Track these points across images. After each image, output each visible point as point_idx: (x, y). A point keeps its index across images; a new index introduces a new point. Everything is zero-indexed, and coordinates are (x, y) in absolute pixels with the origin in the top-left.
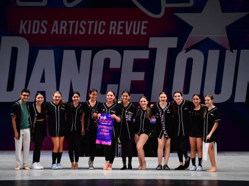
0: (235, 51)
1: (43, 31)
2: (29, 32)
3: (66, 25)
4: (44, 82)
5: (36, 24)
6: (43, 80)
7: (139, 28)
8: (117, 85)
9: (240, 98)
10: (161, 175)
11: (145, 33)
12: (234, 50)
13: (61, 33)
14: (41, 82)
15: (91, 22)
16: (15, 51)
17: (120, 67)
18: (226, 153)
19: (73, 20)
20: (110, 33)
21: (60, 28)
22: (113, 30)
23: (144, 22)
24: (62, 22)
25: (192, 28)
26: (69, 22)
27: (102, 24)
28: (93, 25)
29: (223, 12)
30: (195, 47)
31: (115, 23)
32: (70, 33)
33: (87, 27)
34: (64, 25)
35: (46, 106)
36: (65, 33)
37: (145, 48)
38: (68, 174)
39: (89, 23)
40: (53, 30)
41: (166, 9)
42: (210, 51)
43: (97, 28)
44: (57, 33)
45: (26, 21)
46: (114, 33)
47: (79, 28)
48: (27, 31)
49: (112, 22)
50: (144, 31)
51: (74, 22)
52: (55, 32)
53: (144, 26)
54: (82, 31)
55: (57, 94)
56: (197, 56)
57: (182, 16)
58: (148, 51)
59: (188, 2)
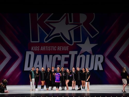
0: (94, 55)
1: (38, 49)
5: (36, 47)
6: (38, 64)
7: (66, 48)
8: (60, 65)
9: (96, 69)
10: (73, 92)
11: (68, 50)
15: (52, 47)
16: (30, 55)
17: (61, 60)
20: (58, 50)
21: (43, 48)
23: (67, 47)
24: (44, 47)
25: (82, 48)
28: (53, 48)
29: (91, 43)
30: (83, 54)
32: (46, 50)
33: (51, 48)
35: (39, 72)
36: (44, 50)
37: (68, 54)
38: (46, 92)
39: (51, 47)
40: (41, 49)
41: (74, 43)
42: (87, 55)
43: (54, 48)
45: (33, 47)
47: (49, 49)
48: (34, 50)
49: (58, 47)
51: (47, 47)
52: (42, 50)
55: (43, 68)
56: (83, 56)
57: (78, 45)
59: (80, 41)
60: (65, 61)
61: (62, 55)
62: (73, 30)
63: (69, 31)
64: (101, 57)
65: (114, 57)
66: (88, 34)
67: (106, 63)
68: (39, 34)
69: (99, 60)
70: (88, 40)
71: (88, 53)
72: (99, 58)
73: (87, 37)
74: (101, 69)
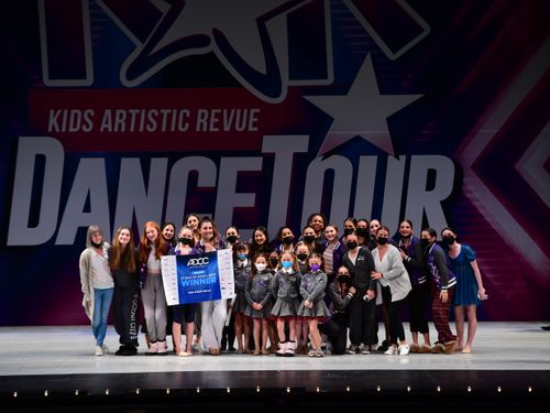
0: (403, 158)
1: (88, 127)
2: (64, 130)
3: (124, 118)
4: (90, 211)
5: (76, 115)
6: (87, 208)
7: (246, 120)
11: (256, 129)
12: (401, 157)
13: (116, 129)
14: (84, 211)
15: (165, 112)
16: (40, 161)
17: (214, 185)
19: (133, 108)
20: (198, 129)
21: (115, 121)
22: (202, 124)
23: (253, 111)
24: (118, 112)
25: (332, 119)
26: (130, 111)
27: (185, 114)
28: (170, 116)
29: (381, 93)
30: (340, 150)
31: (206, 112)
32: (132, 129)
33: (159, 119)
34: (121, 118)
36: (123, 130)
37: (256, 152)
39: (161, 115)
40: (103, 126)
41: (290, 89)
42: (362, 158)
43: (176, 120)
44: (110, 130)
45: (59, 111)
46: (205, 130)
47: (147, 122)
48: (60, 128)
49: (200, 112)
50: (254, 125)
51: (138, 111)
52: (106, 129)
53: (255, 117)
54: (152, 127)
56: (341, 165)
57: (314, 100)
58: (260, 159)
59: (325, 77)
60: (237, 192)
61: (223, 159)
62: (282, 18)
63: (261, 22)
64: (445, 167)
65: (517, 166)
66: (371, 39)
67: (468, 200)
68: (93, 40)
69: (430, 185)
70: (366, 75)
72: (432, 175)
73: (364, 57)
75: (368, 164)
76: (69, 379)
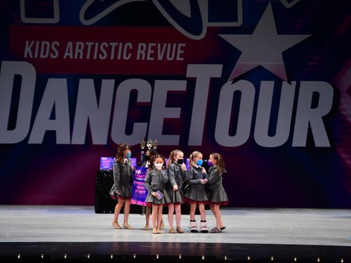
0: (294, 83)
1: (54, 55)
2: (36, 56)
3: (82, 48)
4: (55, 119)
5: (46, 45)
6: (53, 117)
7: (174, 52)
8: (146, 124)
9: (300, 141)
11: (182, 59)
12: (292, 82)
13: (76, 57)
14: (50, 119)
15: (114, 45)
16: (18, 80)
17: (149, 101)
18: (281, 210)
19: (92, 42)
20: (138, 58)
21: (75, 51)
22: (141, 54)
23: (180, 45)
24: (78, 44)
25: (241, 53)
26: (87, 43)
27: (128, 46)
28: (117, 48)
29: (280, 32)
30: (245, 76)
31: (144, 45)
32: (88, 57)
33: (108, 50)
34: (80, 48)
36: (81, 57)
37: (183, 77)
39: (111, 46)
40: (66, 54)
41: (209, 29)
42: (263, 83)
43: (122, 51)
44: (71, 57)
45: (33, 42)
46: (143, 58)
47: (100, 52)
48: (34, 55)
49: (140, 45)
50: (181, 56)
51: (93, 43)
52: (68, 57)
53: (181, 50)
54: (103, 55)
56: (246, 87)
57: (228, 38)
58: (186, 81)
59: (236, 20)
61: (157, 82)
64: (326, 91)
67: (344, 116)
69: (315, 104)
70: (267, 19)
71: (268, 75)
72: (316, 96)
73: (267, 4)
74: (322, 140)
75: (267, 87)
76: (36, 246)
